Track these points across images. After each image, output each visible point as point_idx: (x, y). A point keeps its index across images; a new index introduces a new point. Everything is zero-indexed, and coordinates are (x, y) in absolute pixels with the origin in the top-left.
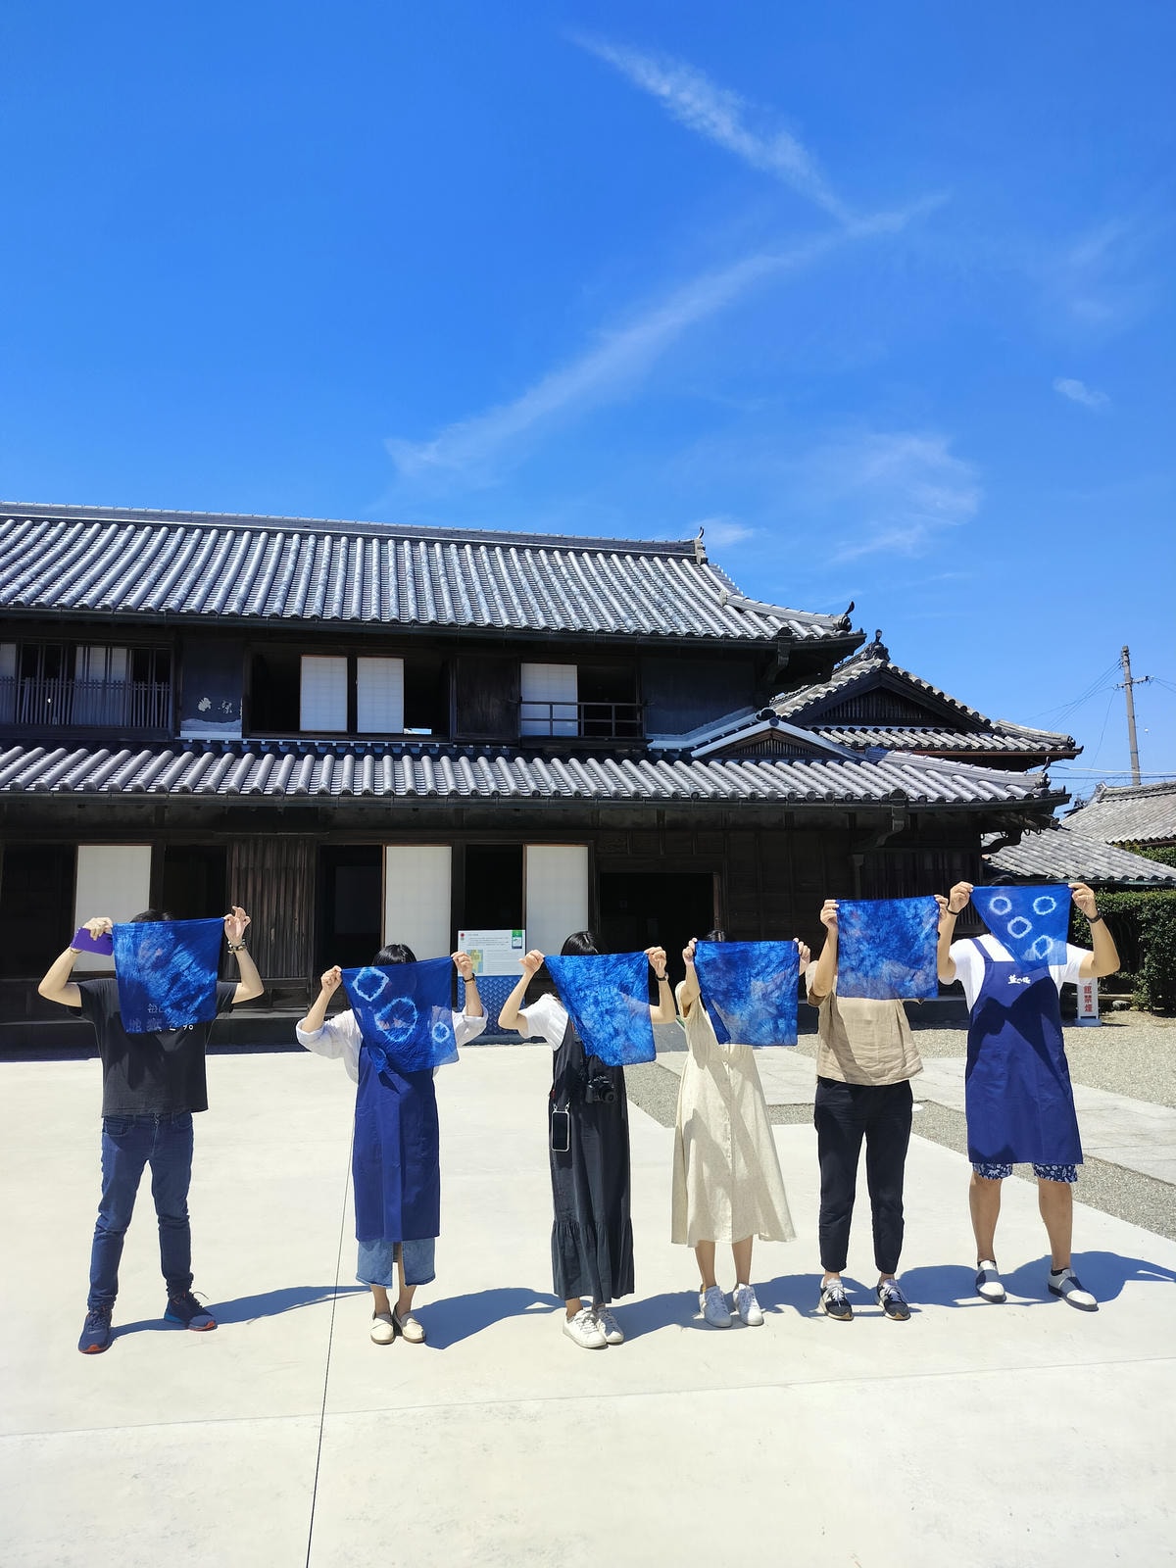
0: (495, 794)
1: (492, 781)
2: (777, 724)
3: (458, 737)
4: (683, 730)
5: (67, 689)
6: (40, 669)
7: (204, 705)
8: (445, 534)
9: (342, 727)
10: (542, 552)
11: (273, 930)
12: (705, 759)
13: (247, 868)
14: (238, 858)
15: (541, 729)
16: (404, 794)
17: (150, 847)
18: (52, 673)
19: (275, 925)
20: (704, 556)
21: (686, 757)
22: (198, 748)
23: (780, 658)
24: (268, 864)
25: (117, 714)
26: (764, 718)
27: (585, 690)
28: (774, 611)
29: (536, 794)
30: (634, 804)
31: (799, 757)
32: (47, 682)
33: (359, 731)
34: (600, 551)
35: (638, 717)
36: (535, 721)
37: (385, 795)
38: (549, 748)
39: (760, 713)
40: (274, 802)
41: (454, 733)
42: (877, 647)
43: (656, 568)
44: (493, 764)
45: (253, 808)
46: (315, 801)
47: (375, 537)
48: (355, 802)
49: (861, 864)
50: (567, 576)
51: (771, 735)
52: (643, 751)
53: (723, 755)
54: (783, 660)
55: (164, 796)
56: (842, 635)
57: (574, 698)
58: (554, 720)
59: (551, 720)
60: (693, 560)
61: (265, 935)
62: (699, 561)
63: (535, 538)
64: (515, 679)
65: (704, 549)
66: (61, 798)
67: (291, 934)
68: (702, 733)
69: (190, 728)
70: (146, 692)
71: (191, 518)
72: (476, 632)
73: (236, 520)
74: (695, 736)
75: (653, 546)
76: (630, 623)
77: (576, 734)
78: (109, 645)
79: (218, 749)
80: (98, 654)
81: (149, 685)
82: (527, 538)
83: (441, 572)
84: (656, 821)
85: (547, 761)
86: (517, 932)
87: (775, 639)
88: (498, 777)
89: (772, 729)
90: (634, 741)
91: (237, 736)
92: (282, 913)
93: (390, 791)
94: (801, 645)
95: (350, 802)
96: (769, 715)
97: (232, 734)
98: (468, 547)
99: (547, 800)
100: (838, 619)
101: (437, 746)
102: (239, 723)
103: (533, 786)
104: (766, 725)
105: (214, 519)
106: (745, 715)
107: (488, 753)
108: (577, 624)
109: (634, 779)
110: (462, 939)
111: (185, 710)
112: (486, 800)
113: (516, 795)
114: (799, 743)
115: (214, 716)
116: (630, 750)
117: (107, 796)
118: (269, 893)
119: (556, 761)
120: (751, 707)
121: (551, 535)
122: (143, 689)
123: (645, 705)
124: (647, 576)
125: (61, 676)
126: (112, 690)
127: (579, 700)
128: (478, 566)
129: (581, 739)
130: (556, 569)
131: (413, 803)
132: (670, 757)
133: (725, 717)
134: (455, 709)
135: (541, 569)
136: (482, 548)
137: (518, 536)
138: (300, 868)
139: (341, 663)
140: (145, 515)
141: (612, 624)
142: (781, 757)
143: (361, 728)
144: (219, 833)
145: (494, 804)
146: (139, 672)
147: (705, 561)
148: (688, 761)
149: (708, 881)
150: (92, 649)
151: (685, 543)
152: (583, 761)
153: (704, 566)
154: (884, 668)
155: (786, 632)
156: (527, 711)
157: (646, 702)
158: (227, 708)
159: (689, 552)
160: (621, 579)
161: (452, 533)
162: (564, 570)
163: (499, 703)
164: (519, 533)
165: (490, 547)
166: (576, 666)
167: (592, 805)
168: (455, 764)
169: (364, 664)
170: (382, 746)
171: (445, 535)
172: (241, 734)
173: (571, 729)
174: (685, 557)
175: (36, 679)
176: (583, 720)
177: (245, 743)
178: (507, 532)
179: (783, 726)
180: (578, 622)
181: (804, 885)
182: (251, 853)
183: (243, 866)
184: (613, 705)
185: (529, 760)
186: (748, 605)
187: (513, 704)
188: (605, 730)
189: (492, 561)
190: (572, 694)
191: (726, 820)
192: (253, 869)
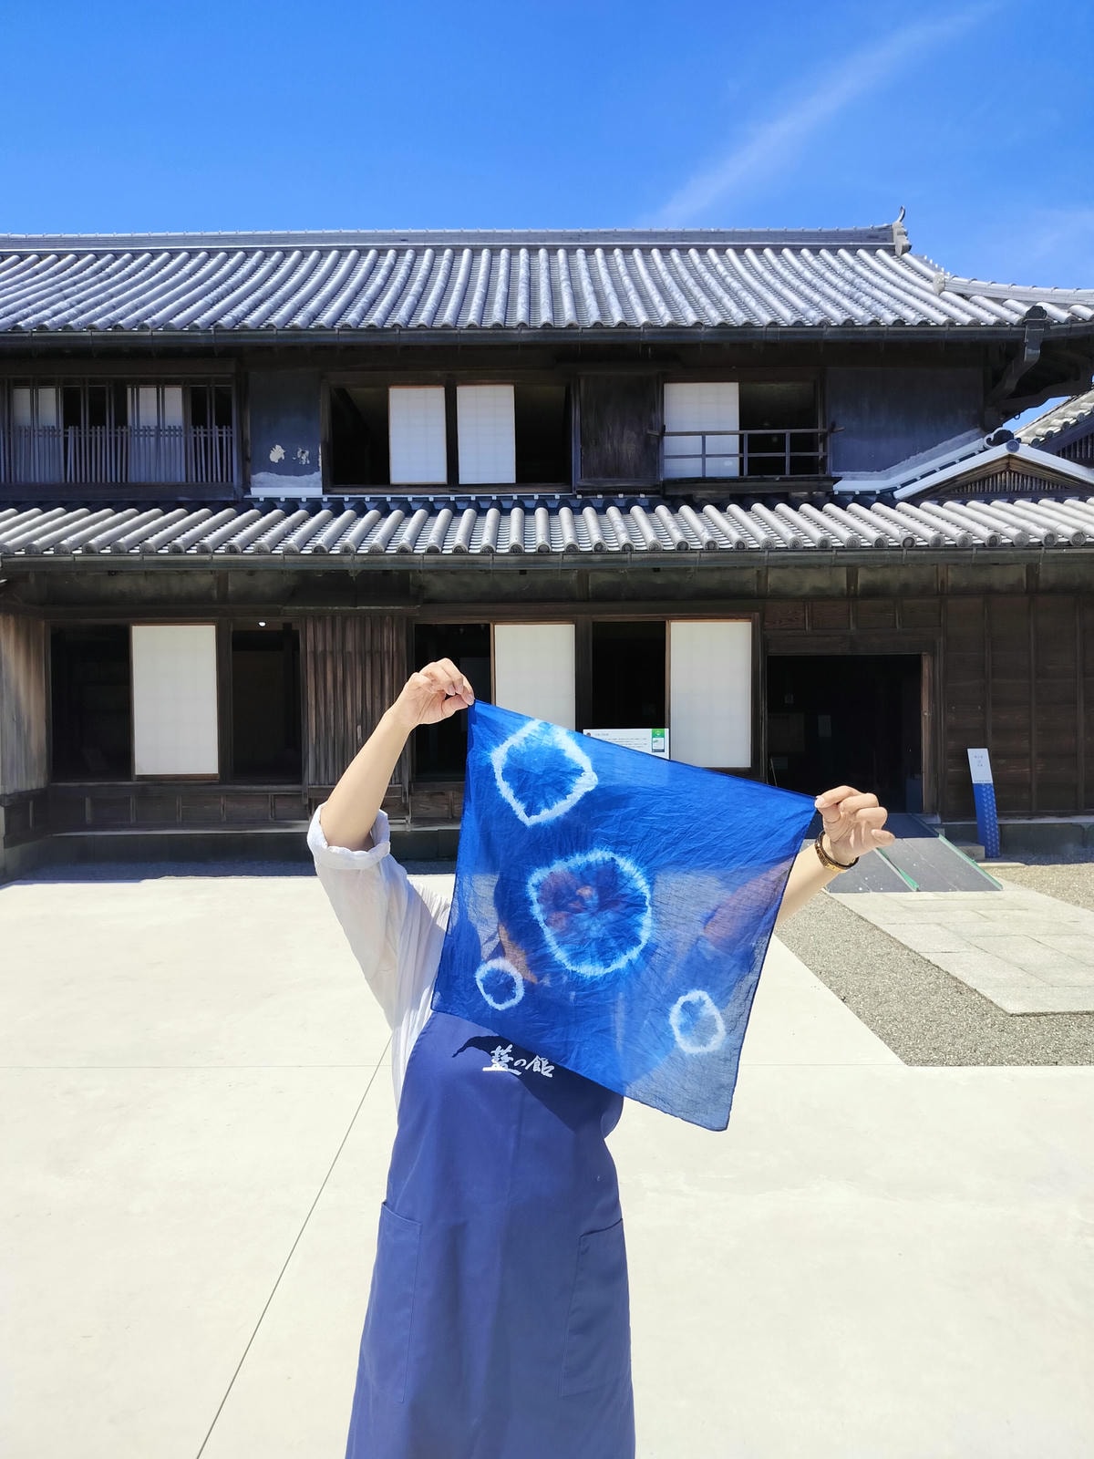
0: (627, 548)
1: (623, 532)
2: (1016, 449)
3: (581, 484)
4: (880, 464)
5: (116, 439)
6: (85, 416)
7: (277, 454)
8: (571, 237)
9: (441, 477)
10: (692, 251)
11: (359, 727)
12: (915, 500)
13: (324, 653)
14: (313, 639)
15: (691, 469)
16: (507, 551)
17: (214, 627)
18: (98, 419)
19: (362, 722)
20: (906, 242)
21: (887, 498)
22: (270, 504)
23: (1028, 351)
24: (350, 647)
25: (175, 470)
26: (997, 441)
27: (748, 416)
28: (1014, 292)
29: (682, 547)
30: (821, 557)
31: (1049, 495)
32: (93, 430)
33: (460, 483)
34: (767, 246)
35: (821, 449)
36: (682, 459)
37: (484, 553)
38: (700, 494)
39: (992, 436)
40: (342, 563)
41: (578, 480)
43: (843, 261)
44: (627, 516)
45: (318, 572)
46: (393, 561)
47: (485, 247)
48: (445, 562)
50: (725, 274)
51: (1008, 464)
52: (827, 494)
53: (939, 494)
54: (1031, 354)
55: (206, 557)
57: (736, 427)
58: (708, 456)
59: (704, 456)
60: (891, 250)
61: (350, 733)
62: (899, 250)
63: (684, 235)
64: (656, 405)
65: (906, 234)
66: (84, 564)
68: (908, 468)
69: (262, 484)
70: (206, 439)
71: (269, 239)
72: (603, 334)
74: (898, 473)
75: (836, 235)
76: (812, 313)
77: (736, 473)
78: (161, 383)
79: (291, 506)
80: (148, 395)
81: (209, 431)
82: (673, 235)
83: (563, 277)
84: (845, 586)
85: (698, 508)
86: (658, 731)
87: (1023, 323)
88: (632, 529)
89: (1010, 457)
90: (816, 479)
91: (316, 492)
92: (369, 706)
93: (488, 547)
94: (1058, 331)
95: (438, 563)
96: (1005, 437)
97: (310, 488)
98: (599, 252)
99: (697, 555)
101: (557, 496)
102: (318, 475)
103: (678, 537)
104: (1001, 451)
105: (296, 238)
106: (969, 440)
107: (622, 504)
108: (739, 317)
109: (819, 525)
111: (252, 462)
112: (614, 557)
113: (654, 549)
114: (1047, 475)
115: (289, 468)
116: (810, 494)
117: (138, 558)
118: (352, 681)
119: (709, 509)
120: (977, 430)
121: (705, 229)
122: (202, 435)
123: (832, 431)
124: (832, 269)
125: (108, 424)
126: (167, 438)
127: (740, 429)
128: (612, 272)
129: (745, 480)
130: (711, 268)
131: (519, 563)
132: (865, 499)
133: (940, 446)
134: (579, 446)
135: (692, 270)
136: (617, 252)
137: (662, 234)
138: (388, 652)
139: (436, 395)
141: (788, 317)
142: (1022, 494)
143: (464, 478)
145: (625, 562)
146: (197, 413)
147: (907, 249)
148: (892, 503)
149: (913, 665)
150: (141, 389)
151: (880, 229)
152: (747, 507)
153: (906, 255)
155: (1037, 312)
156: (672, 445)
157: (834, 425)
158: (304, 458)
159: (885, 240)
160: (798, 275)
161: (579, 236)
162: (721, 268)
163: (635, 436)
164: (663, 230)
165: (627, 250)
166: (737, 385)
167: (760, 559)
168: (577, 517)
169: (465, 394)
170: (484, 499)
171: (571, 239)
172: (321, 489)
173: (730, 467)
174: (879, 247)
175: (80, 428)
176: (746, 455)
177: (325, 499)
178: (648, 230)
179: (1026, 452)
180: (741, 315)
181: (1049, 667)
182: (329, 634)
183: (320, 648)
184: (788, 432)
185: (674, 509)
186: (976, 288)
187: (653, 439)
188: (777, 467)
189: (630, 266)
190: (733, 421)
191: (942, 582)
192: (332, 653)
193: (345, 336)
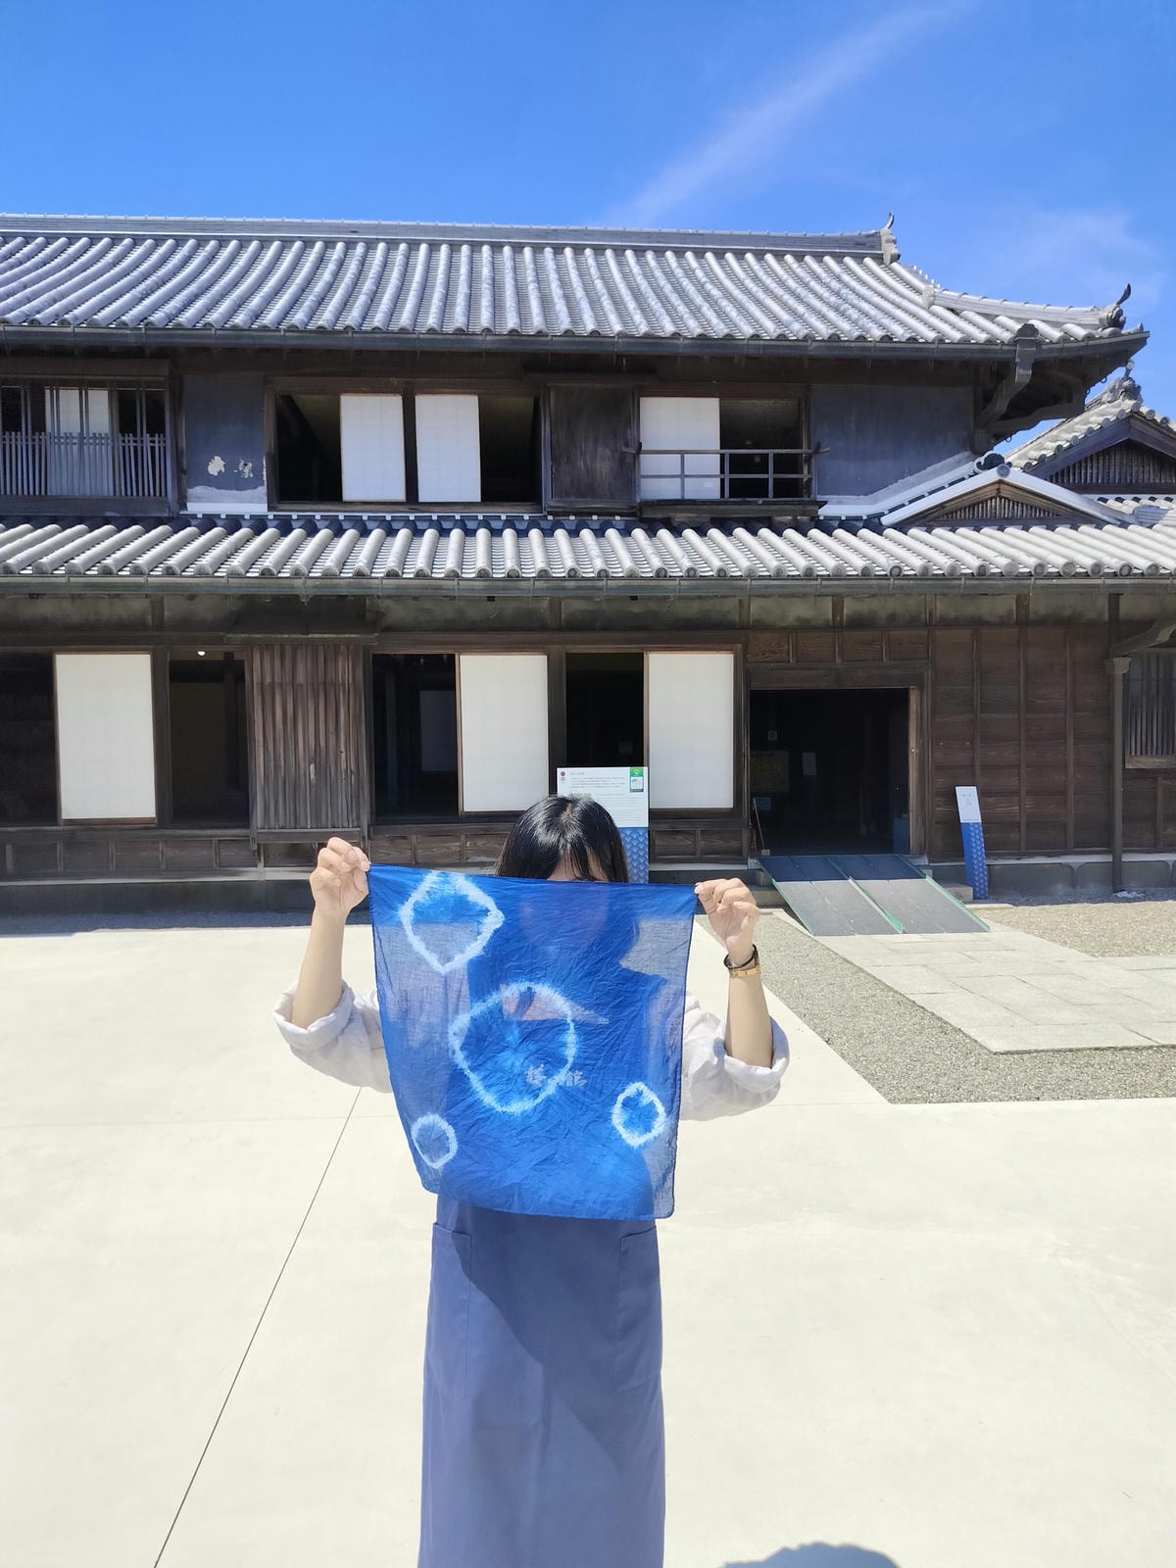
0: (603, 575)
1: (598, 556)
2: (1007, 474)
3: (553, 504)
4: (868, 488)
5: (34, 447)
7: (216, 466)
8: (538, 234)
9: (400, 494)
10: (669, 254)
11: (312, 766)
12: (902, 526)
13: (272, 685)
14: (260, 670)
15: (669, 490)
16: (474, 575)
17: (149, 656)
18: (12, 424)
19: (315, 760)
20: (895, 251)
21: (874, 524)
22: (208, 522)
23: (1019, 371)
24: (301, 678)
25: (101, 481)
26: (988, 465)
27: (730, 434)
28: (1006, 308)
29: (661, 574)
30: (805, 586)
31: (1040, 522)
32: (7, 437)
33: (420, 501)
34: (750, 251)
35: (805, 471)
36: (659, 481)
37: (448, 577)
38: (679, 517)
39: (982, 460)
40: (293, 587)
41: (549, 500)
42: (1126, 383)
43: (828, 270)
44: (601, 540)
45: (266, 596)
46: (348, 586)
47: (444, 242)
48: (405, 587)
49: (1125, 671)
50: (704, 279)
51: (998, 490)
52: (812, 519)
53: (927, 520)
54: (1023, 374)
55: (140, 580)
56: (1112, 335)
57: (717, 445)
58: (686, 476)
59: (682, 477)
60: (879, 259)
61: (302, 772)
62: (887, 259)
63: (660, 236)
64: (632, 418)
65: (895, 242)
67: (336, 772)
68: (895, 493)
69: (199, 499)
70: (135, 448)
71: (203, 226)
72: (574, 342)
73: (261, 226)
74: (886, 497)
75: (822, 241)
76: (796, 326)
77: (716, 495)
78: (84, 385)
79: (233, 523)
80: (69, 398)
81: (138, 438)
82: (648, 236)
83: (530, 279)
84: (831, 617)
85: (677, 532)
86: (637, 770)
87: (1014, 342)
88: (607, 554)
89: (1000, 482)
90: (800, 503)
91: (261, 508)
92: (323, 743)
93: (453, 571)
94: (1051, 350)
95: (398, 588)
96: (996, 461)
97: (254, 503)
98: (568, 251)
99: (677, 582)
100: (1108, 312)
101: (526, 517)
102: (263, 490)
103: (656, 563)
104: (992, 475)
105: (233, 226)
106: (959, 464)
107: (596, 526)
108: (719, 329)
109: (803, 552)
110: (563, 779)
111: (188, 474)
112: (589, 583)
113: (632, 576)
114: (1038, 502)
115: (230, 481)
116: (794, 518)
117: (63, 580)
118: (303, 714)
119: (689, 533)
120: (967, 454)
121: (682, 231)
122: (132, 444)
123: (817, 451)
124: (818, 278)
125: (23, 429)
126: (92, 447)
127: (721, 448)
128: (583, 274)
129: (726, 503)
130: (689, 273)
131: (486, 589)
132: (851, 525)
133: (929, 469)
135: (669, 275)
136: (588, 252)
137: (637, 234)
138: (344, 684)
139: (395, 402)
140: (144, 224)
141: (771, 329)
142: (1012, 521)
143: (424, 496)
144: (231, 636)
145: (601, 589)
146: (125, 420)
147: (896, 258)
148: (878, 529)
149: (900, 699)
150: (61, 392)
151: (868, 236)
152: (728, 532)
153: (895, 265)
154: (1135, 414)
155: (1028, 330)
156: (648, 463)
157: (819, 446)
158: (246, 470)
159: (873, 248)
160: (781, 283)
161: (546, 234)
162: (700, 274)
163: (610, 454)
164: (637, 229)
165: (599, 250)
166: (718, 399)
167: (742, 588)
168: (548, 540)
169: (423, 402)
170: (446, 519)
171: (537, 236)
172: (266, 505)
173: (711, 489)
174: (866, 255)
176: (727, 476)
177: (271, 517)
178: (622, 229)
179: (1017, 477)
180: (722, 326)
181: (1039, 702)
182: (277, 664)
183: (268, 680)
184: (771, 452)
185: (652, 532)
186: (967, 302)
187: (628, 457)
188: (759, 489)
189: (602, 267)
190: (713, 439)
191: (930, 614)
192: (281, 685)
193: (292, 338)
